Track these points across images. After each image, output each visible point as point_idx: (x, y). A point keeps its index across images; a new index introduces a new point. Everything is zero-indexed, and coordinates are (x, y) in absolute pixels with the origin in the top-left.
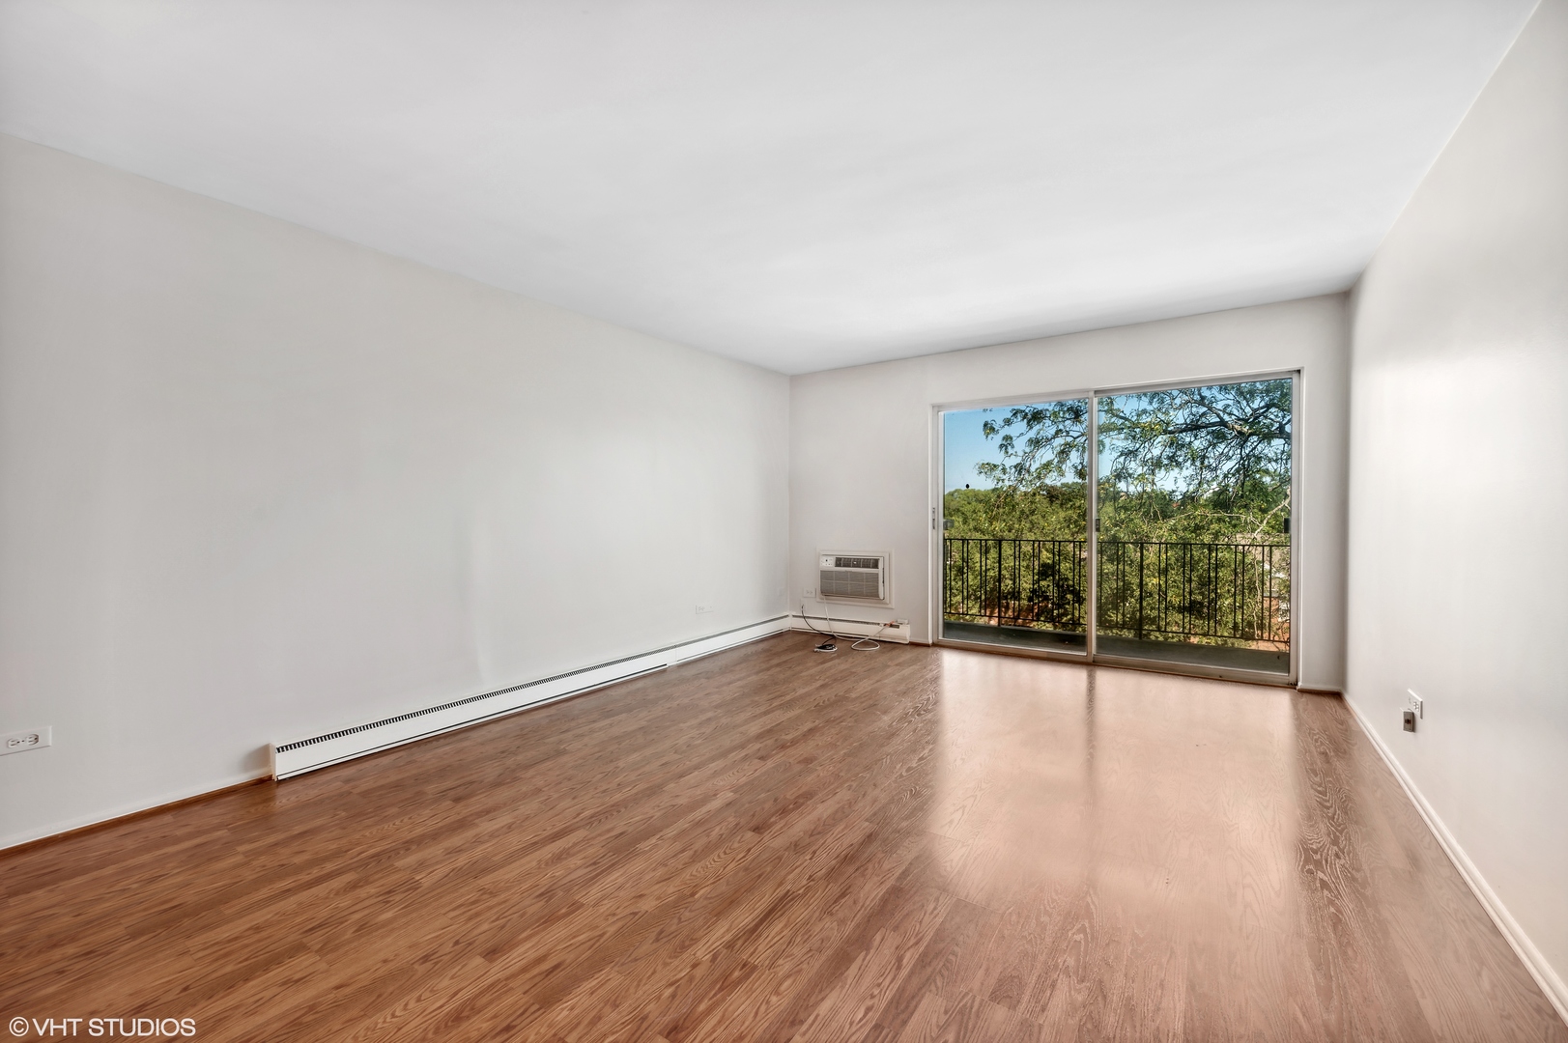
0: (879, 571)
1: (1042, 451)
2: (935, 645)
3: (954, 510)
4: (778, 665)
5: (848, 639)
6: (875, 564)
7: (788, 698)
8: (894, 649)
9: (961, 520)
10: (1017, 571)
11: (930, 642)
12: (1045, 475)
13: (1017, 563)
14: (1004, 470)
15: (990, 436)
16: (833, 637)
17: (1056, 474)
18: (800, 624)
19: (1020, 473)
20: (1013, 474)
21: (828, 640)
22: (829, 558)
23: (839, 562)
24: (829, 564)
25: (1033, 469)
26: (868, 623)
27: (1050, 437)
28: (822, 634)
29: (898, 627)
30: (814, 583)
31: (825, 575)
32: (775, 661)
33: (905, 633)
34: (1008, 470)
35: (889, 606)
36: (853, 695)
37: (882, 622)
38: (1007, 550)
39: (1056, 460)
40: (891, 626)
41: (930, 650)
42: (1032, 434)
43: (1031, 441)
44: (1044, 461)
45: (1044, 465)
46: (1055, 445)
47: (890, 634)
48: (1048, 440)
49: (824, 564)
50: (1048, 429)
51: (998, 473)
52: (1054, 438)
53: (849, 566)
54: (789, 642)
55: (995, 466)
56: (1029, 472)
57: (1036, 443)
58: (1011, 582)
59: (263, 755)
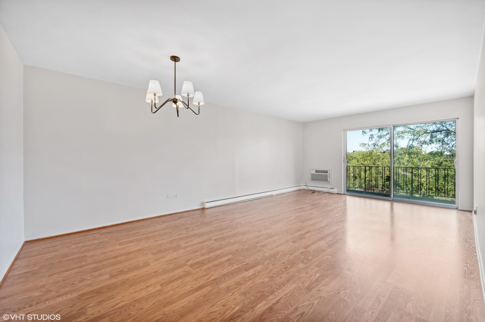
0: (328, 174)
1: (382, 139)
2: (344, 194)
3: (354, 158)
4: (301, 196)
5: (319, 192)
6: (327, 172)
7: (304, 203)
8: (332, 194)
9: (356, 161)
10: (377, 178)
11: (343, 193)
12: (383, 147)
13: (377, 175)
14: (369, 146)
15: (364, 135)
16: (315, 191)
17: (386, 146)
18: (305, 188)
19: (375, 146)
20: (372, 147)
21: (314, 192)
22: (313, 170)
23: (316, 171)
24: (314, 172)
25: (379, 145)
26: (325, 188)
27: (385, 135)
28: (312, 190)
29: (333, 189)
30: (310, 177)
31: (312, 175)
32: (300, 195)
33: (335, 191)
34: (370, 145)
35: (331, 183)
36: (321, 203)
37: (329, 187)
38: (373, 171)
39: (387, 142)
40: (331, 189)
41: (343, 195)
42: (379, 134)
43: (378, 136)
44: (383, 143)
45: (382, 144)
46: (386, 137)
47: (331, 191)
48: (384, 136)
49: (312, 172)
50: (384, 133)
51: (367, 146)
52: (386, 135)
53: (319, 172)
54: (302, 192)
55: (365, 144)
56: (377, 145)
57: (380, 137)
58: (375, 182)
59: (203, 203)
